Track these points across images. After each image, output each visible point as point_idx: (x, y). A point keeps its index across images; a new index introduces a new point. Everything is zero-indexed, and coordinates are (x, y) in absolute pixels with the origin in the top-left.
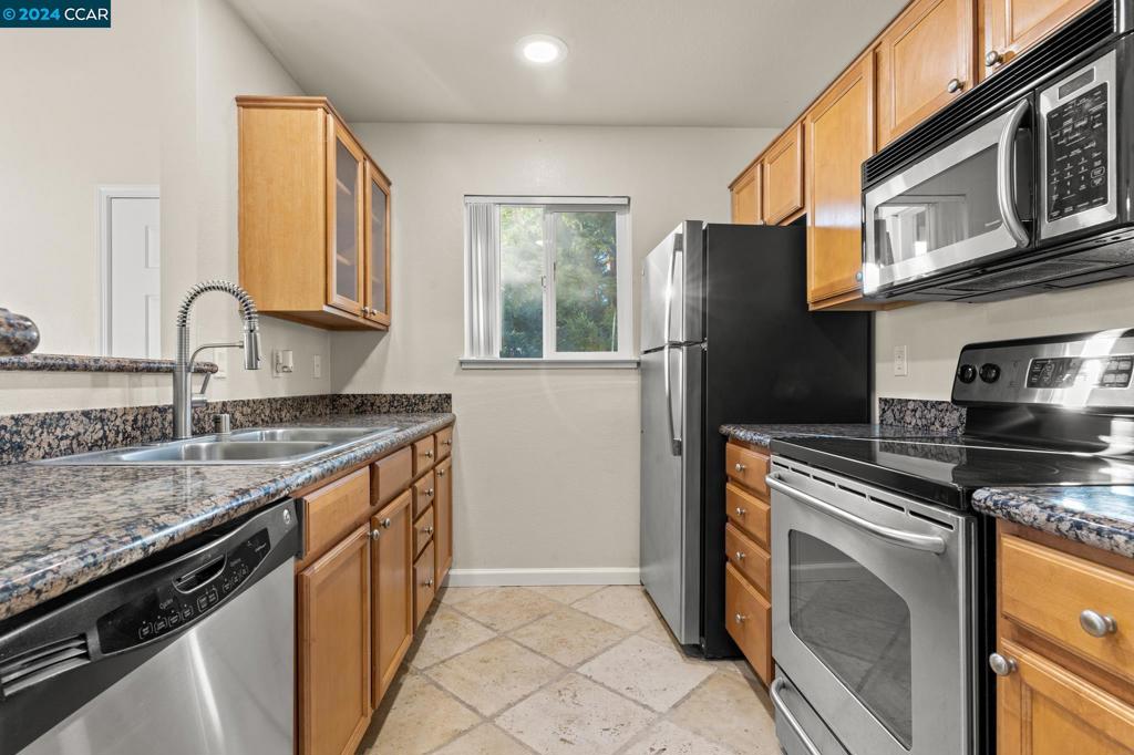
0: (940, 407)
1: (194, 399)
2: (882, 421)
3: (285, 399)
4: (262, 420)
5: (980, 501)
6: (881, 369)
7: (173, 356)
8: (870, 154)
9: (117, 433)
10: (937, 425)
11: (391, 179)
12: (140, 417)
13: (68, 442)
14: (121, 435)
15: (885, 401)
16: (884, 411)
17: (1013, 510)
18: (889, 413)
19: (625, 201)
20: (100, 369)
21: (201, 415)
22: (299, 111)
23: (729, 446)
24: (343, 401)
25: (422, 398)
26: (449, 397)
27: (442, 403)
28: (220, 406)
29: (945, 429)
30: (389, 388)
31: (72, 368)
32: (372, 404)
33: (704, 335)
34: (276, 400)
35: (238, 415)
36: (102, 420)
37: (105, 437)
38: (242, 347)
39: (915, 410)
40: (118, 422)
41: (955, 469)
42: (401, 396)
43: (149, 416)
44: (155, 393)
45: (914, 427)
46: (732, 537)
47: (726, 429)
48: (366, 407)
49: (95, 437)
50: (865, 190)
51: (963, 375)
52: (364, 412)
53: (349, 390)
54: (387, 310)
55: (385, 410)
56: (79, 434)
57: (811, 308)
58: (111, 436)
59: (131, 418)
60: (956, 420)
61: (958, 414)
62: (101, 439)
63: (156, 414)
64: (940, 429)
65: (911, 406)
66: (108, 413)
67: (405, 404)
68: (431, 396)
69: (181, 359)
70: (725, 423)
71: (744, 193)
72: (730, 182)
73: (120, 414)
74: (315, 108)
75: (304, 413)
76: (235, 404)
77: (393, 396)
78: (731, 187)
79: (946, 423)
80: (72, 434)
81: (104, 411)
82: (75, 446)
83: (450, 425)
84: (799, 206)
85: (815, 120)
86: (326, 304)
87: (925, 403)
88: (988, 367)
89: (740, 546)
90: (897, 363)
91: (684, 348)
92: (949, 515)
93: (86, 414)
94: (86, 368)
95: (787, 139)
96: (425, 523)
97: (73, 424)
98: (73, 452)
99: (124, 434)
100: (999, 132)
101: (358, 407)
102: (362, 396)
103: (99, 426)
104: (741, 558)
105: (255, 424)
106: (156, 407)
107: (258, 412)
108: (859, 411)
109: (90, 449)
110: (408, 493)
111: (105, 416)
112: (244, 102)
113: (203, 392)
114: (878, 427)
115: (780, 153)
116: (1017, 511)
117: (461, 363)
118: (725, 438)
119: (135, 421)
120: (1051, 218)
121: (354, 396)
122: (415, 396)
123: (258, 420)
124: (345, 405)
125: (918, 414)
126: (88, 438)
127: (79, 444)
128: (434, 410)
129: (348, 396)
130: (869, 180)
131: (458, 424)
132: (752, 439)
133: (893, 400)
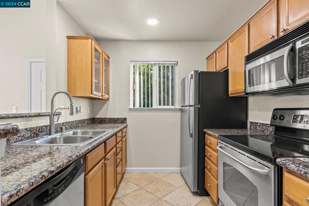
0: (267, 126)
1: (55, 123)
2: (250, 128)
3: (80, 120)
4: (74, 127)
5: (278, 162)
6: (250, 113)
7: (50, 111)
8: (247, 54)
9: (34, 134)
10: (266, 130)
11: (109, 57)
12: (40, 129)
13: (21, 137)
14: (35, 134)
15: (251, 122)
16: (251, 125)
17: (288, 166)
18: (252, 126)
19: (176, 63)
20: (30, 116)
21: (57, 127)
22: (84, 40)
23: (206, 135)
24: (96, 120)
25: (118, 119)
26: (126, 119)
27: (124, 121)
28: (62, 124)
29: (268, 132)
30: (109, 116)
31: (22, 117)
32: (104, 121)
33: (199, 103)
34: (77, 121)
35: (67, 126)
36: (30, 131)
37: (31, 135)
38: (69, 109)
39: (260, 126)
40: (35, 131)
41: (271, 145)
42: (112, 118)
43: (43, 128)
44: (44, 122)
45: (259, 131)
46: (207, 161)
47: (205, 130)
48: (102, 121)
49: (29, 135)
50: (246, 64)
51: (274, 117)
52: (102, 123)
53: (97, 117)
54: (108, 94)
55: (108, 122)
56: (24, 135)
57: (230, 96)
58: (33, 135)
59: (38, 129)
60: (272, 130)
61: (272, 128)
62: (30, 136)
63: (45, 127)
64: (267, 132)
65: (259, 124)
66: (32, 129)
67: (113, 120)
68: (121, 118)
69: (51, 112)
70: (205, 128)
71: (211, 61)
72: (206, 57)
73: (35, 129)
74: (89, 39)
75: (85, 124)
76: (66, 123)
77: (110, 118)
78: (207, 59)
79: (269, 130)
80: (22, 135)
81: (31, 128)
82: (23, 138)
83: (126, 127)
84: (226, 66)
85: (231, 42)
86: (92, 94)
87: (263, 124)
88: (281, 116)
89: (209, 164)
90: (255, 112)
91: (193, 107)
92: (269, 165)
93: (26, 129)
94: (26, 117)
95: (223, 46)
96: (119, 156)
97: (22, 132)
98: (22, 140)
99: (36, 134)
100: (285, 51)
101: (100, 122)
102: (101, 118)
103: (29, 132)
104: (209, 168)
105: (72, 128)
106: (45, 126)
107: (72, 124)
108: (243, 125)
109: (27, 139)
110: (114, 149)
111: (31, 129)
112: (69, 38)
113: (57, 121)
114: (249, 130)
115: (221, 50)
116: (289, 166)
117: (129, 109)
118: (205, 133)
119: (39, 130)
120: (299, 78)
121: (99, 118)
122: (116, 118)
123: (73, 127)
124: (96, 121)
125: (261, 127)
126: (26, 136)
127: (24, 138)
128: (122, 122)
129: (97, 118)
130: (247, 62)
131: (128, 126)
132: (213, 134)
133: (253, 122)
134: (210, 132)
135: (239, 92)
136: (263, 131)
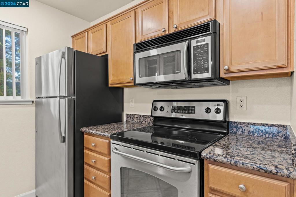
0: (145, 117)
2: (126, 121)
6: (125, 105)
10: (144, 122)
15: (128, 115)
16: (127, 118)
17: (216, 158)
18: (129, 118)
19: (26, 30)
23: (85, 136)
29: (146, 123)
33: (74, 94)
39: (137, 118)
45: (137, 122)
46: (88, 170)
47: (83, 129)
50: (135, 53)
51: (155, 109)
57: (110, 86)
61: (150, 119)
64: (145, 123)
65: (136, 116)
70: (83, 127)
71: (79, 41)
78: (73, 37)
79: (147, 121)
84: (105, 51)
85: (112, 24)
87: (141, 116)
88: (162, 107)
90: (131, 103)
91: (67, 99)
95: (101, 27)
104: (94, 178)
108: (118, 119)
114: (125, 123)
115: (97, 31)
118: (83, 133)
120: (194, 73)
125: (138, 119)
130: (137, 50)
132: (100, 134)
133: (130, 114)
134: (94, 132)
135: (121, 82)
136: (141, 123)
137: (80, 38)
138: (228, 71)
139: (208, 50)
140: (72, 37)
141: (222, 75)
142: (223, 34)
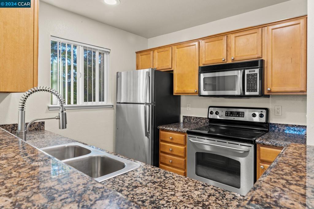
0: (201, 119)
2: (184, 122)
6: (182, 109)
10: (200, 122)
15: (185, 117)
16: (184, 119)
17: (264, 143)
18: (186, 120)
19: (109, 51)
23: (161, 132)
29: (202, 123)
33: (155, 101)
39: (194, 119)
45: (193, 123)
46: (164, 157)
50: (200, 73)
51: (211, 113)
57: (174, 94)
60: (205, 121)
65: (193, 118)
84: (171, 67)
85: (177, 48)
87: (197, 118)
89: (169, 158)
90: (187, 108)
91: (151, 105)
114: (182, 123)
115: (163, 51)
118: (159, 129)
120: (247, 91)
130: (201, 71)
132: (177, 130)
133: (187, 116)
134: (171, 129)
135: (186, 93)
136: (197, 123)
137: (146, 55)
138: (270, 91)
139: (257, 77)
140: (136, 52)
141: (266, 93)
142: (267, 67)
